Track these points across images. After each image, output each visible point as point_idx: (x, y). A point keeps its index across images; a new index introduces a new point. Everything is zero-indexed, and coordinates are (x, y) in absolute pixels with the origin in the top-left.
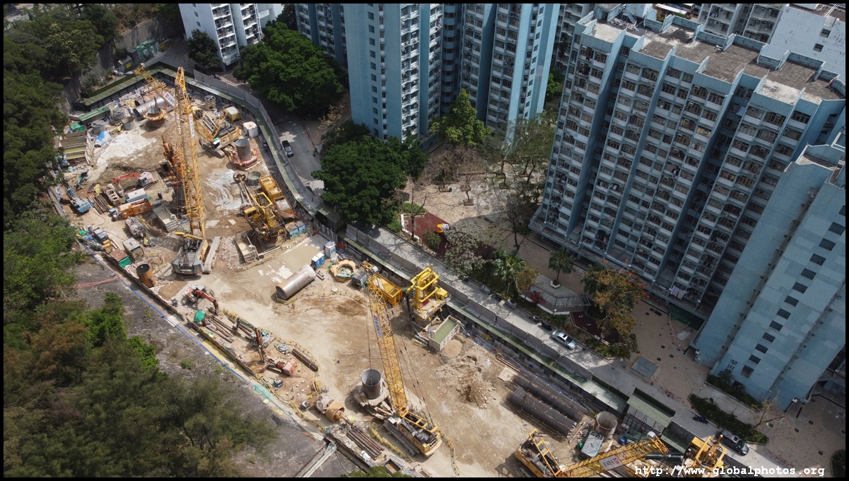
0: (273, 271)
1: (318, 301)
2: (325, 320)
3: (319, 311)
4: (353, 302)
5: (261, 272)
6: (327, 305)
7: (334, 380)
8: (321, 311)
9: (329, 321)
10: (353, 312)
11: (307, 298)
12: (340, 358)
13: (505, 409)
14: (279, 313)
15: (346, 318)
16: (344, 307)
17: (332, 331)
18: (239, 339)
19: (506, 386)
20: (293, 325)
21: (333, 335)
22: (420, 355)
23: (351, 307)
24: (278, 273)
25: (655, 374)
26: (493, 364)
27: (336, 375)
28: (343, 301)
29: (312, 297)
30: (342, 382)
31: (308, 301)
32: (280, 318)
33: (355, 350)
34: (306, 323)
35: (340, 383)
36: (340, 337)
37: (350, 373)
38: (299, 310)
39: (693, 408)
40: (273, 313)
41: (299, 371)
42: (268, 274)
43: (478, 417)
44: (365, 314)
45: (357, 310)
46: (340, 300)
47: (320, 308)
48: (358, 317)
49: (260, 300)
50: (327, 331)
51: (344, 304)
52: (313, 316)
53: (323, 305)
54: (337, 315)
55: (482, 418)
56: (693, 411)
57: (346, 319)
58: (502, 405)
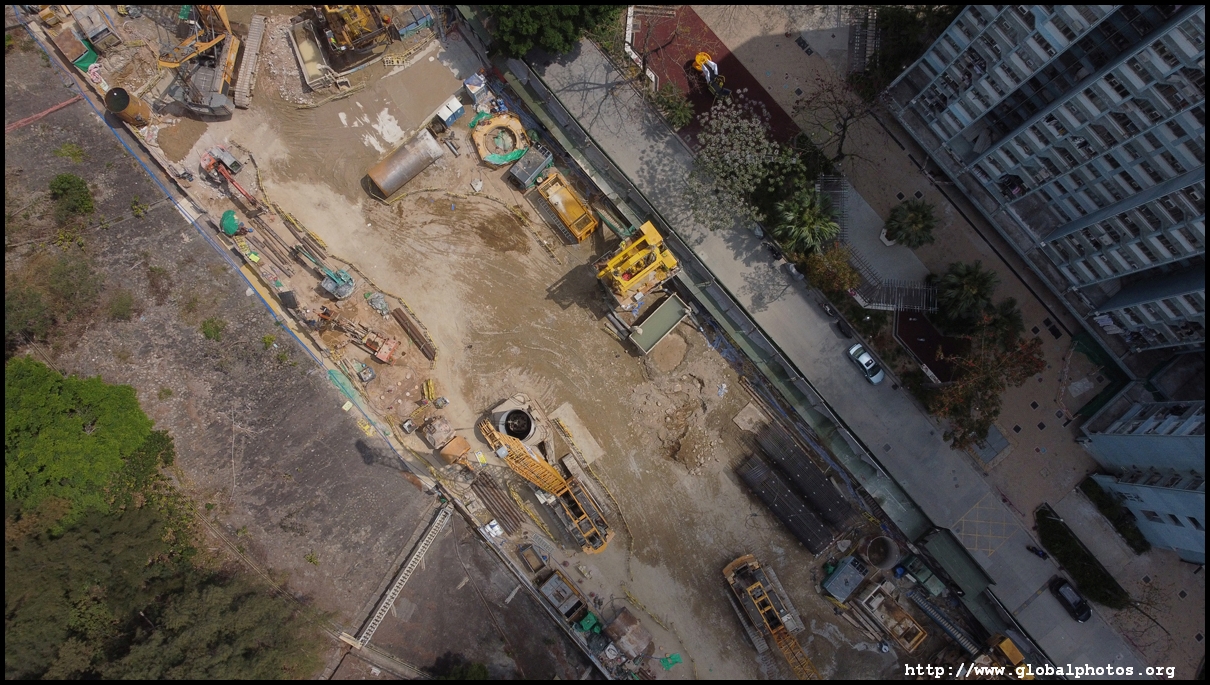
0: (366, 119)
1: (446, 207)
2: (454, 252)
3: (444, 230)
4: (508, 219)
5: (343, 116)
6: (460, 219)
7: (460, 382)
8: (449, 231)
9: (462, 254)
10: (506, 242)
11: (425, 195)
12: (474, 339)
13: (730, 482)
14: (374, 223)
15: (493, 255)
16: (491, 227)
17: (465, 280)
18: (304, 271)
19: (742, 439)
20: (397, 253)
21: (467, 288)
22: (609, 355)
23: (503, 229)
24: (375, 126)
25: (999, 458)
26: (731, 393)
27: (464, 372)
28: (490, 215)
29: (437, 196)
30: (473, 386)
31: (427, 201)
32: (377, 234)
33: (500, 326)
34: (422, 254)
35: (469, 390)
36: (476, 295)
37: (487, 372)
38: (410, 219)
39: (1034, 528)
40: (363, 220)
41: (404, 354)
42: (356, 124)
43: (684, 488)
44: (526, 250)
45: (514, 237)
46: (486, 210)
47: (447, 223)
48: (514, 253)
49: (340, 187)
50: (457, 277)
51: (491, 222)
52: (434, 239)
53: (454, 218)
54: (477, 245)
55: (689, 491)
56: (1034, 534)
57: (493, 257)
58: (727, 473)
